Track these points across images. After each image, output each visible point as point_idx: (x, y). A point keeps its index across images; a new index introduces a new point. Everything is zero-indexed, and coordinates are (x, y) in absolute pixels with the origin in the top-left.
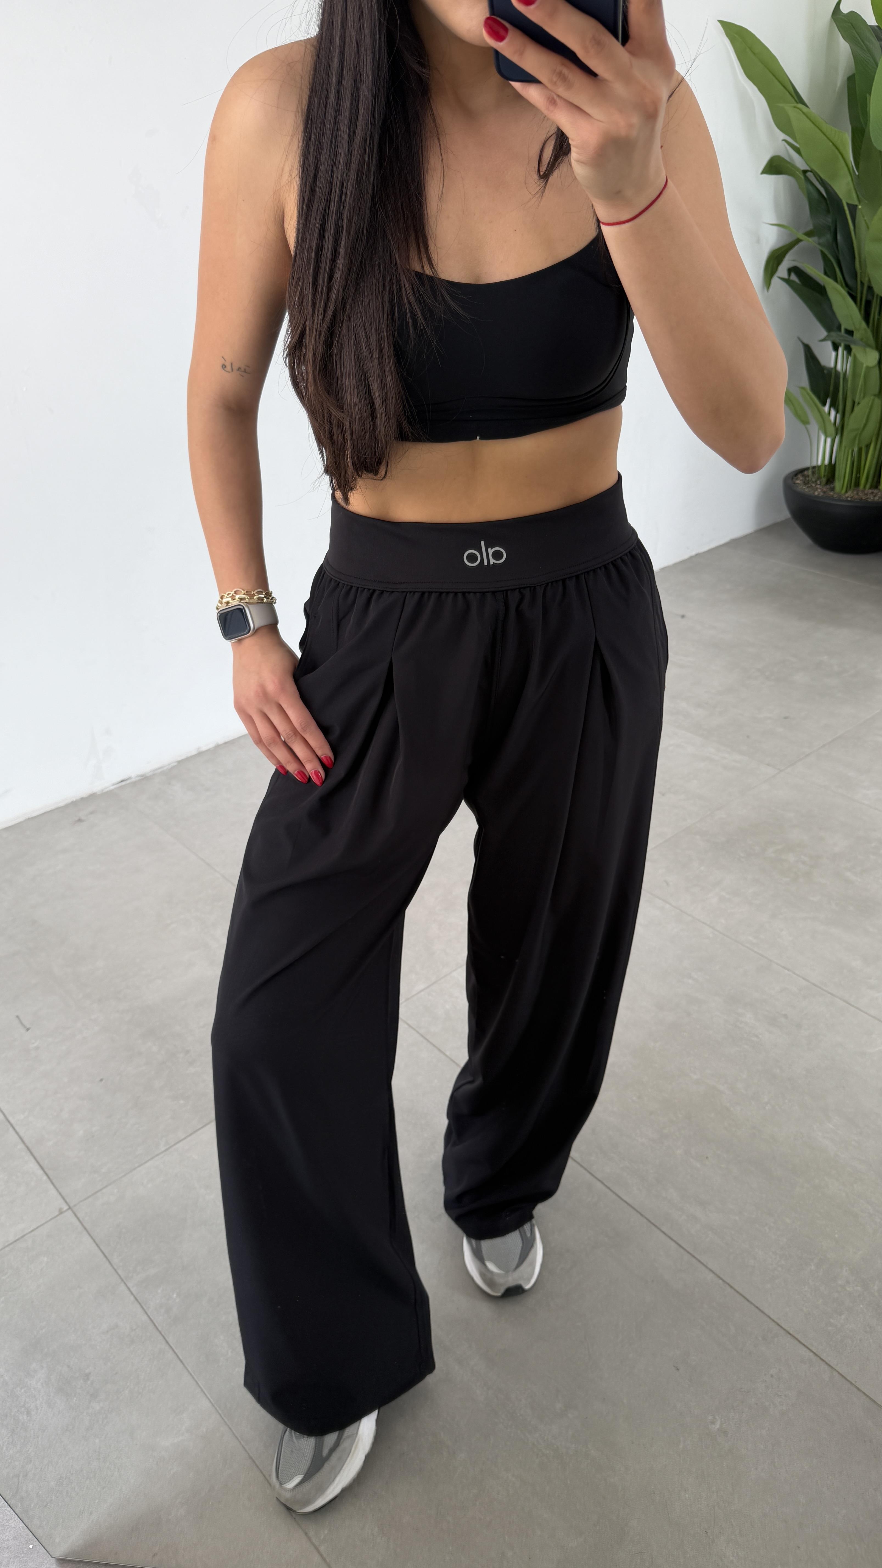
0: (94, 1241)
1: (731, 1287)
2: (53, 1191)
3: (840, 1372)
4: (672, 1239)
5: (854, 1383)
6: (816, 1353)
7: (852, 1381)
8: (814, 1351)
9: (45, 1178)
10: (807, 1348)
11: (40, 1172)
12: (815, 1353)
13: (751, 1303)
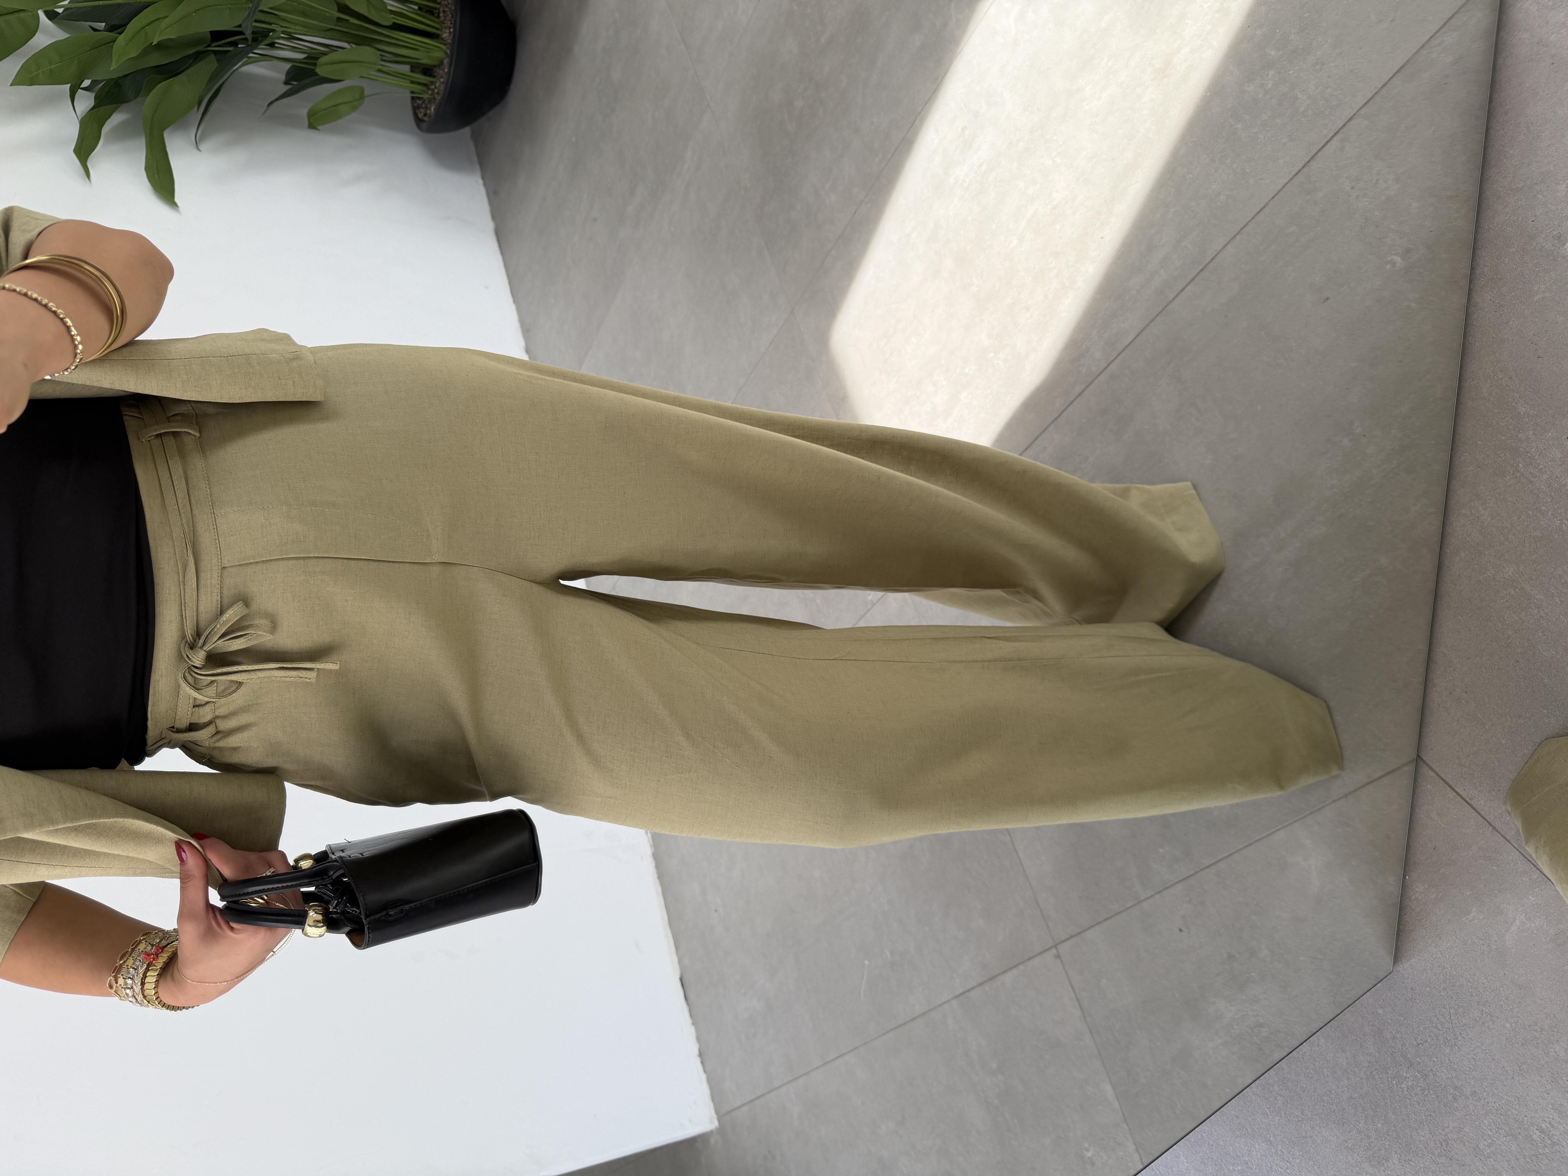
0: (1092, 926)
1: (1246, 225)
2: (1036, 961)
3: (1361, 105)
4: (1183, 289)
5: (1376, 90)
6: (1335, 132)
7: (1374, 92)
8: (1332, 135)
9: (1021, 967)
10: (1328, 142)
11: (1015, 972)
12: (1335, 134)
13: (1267, 204)
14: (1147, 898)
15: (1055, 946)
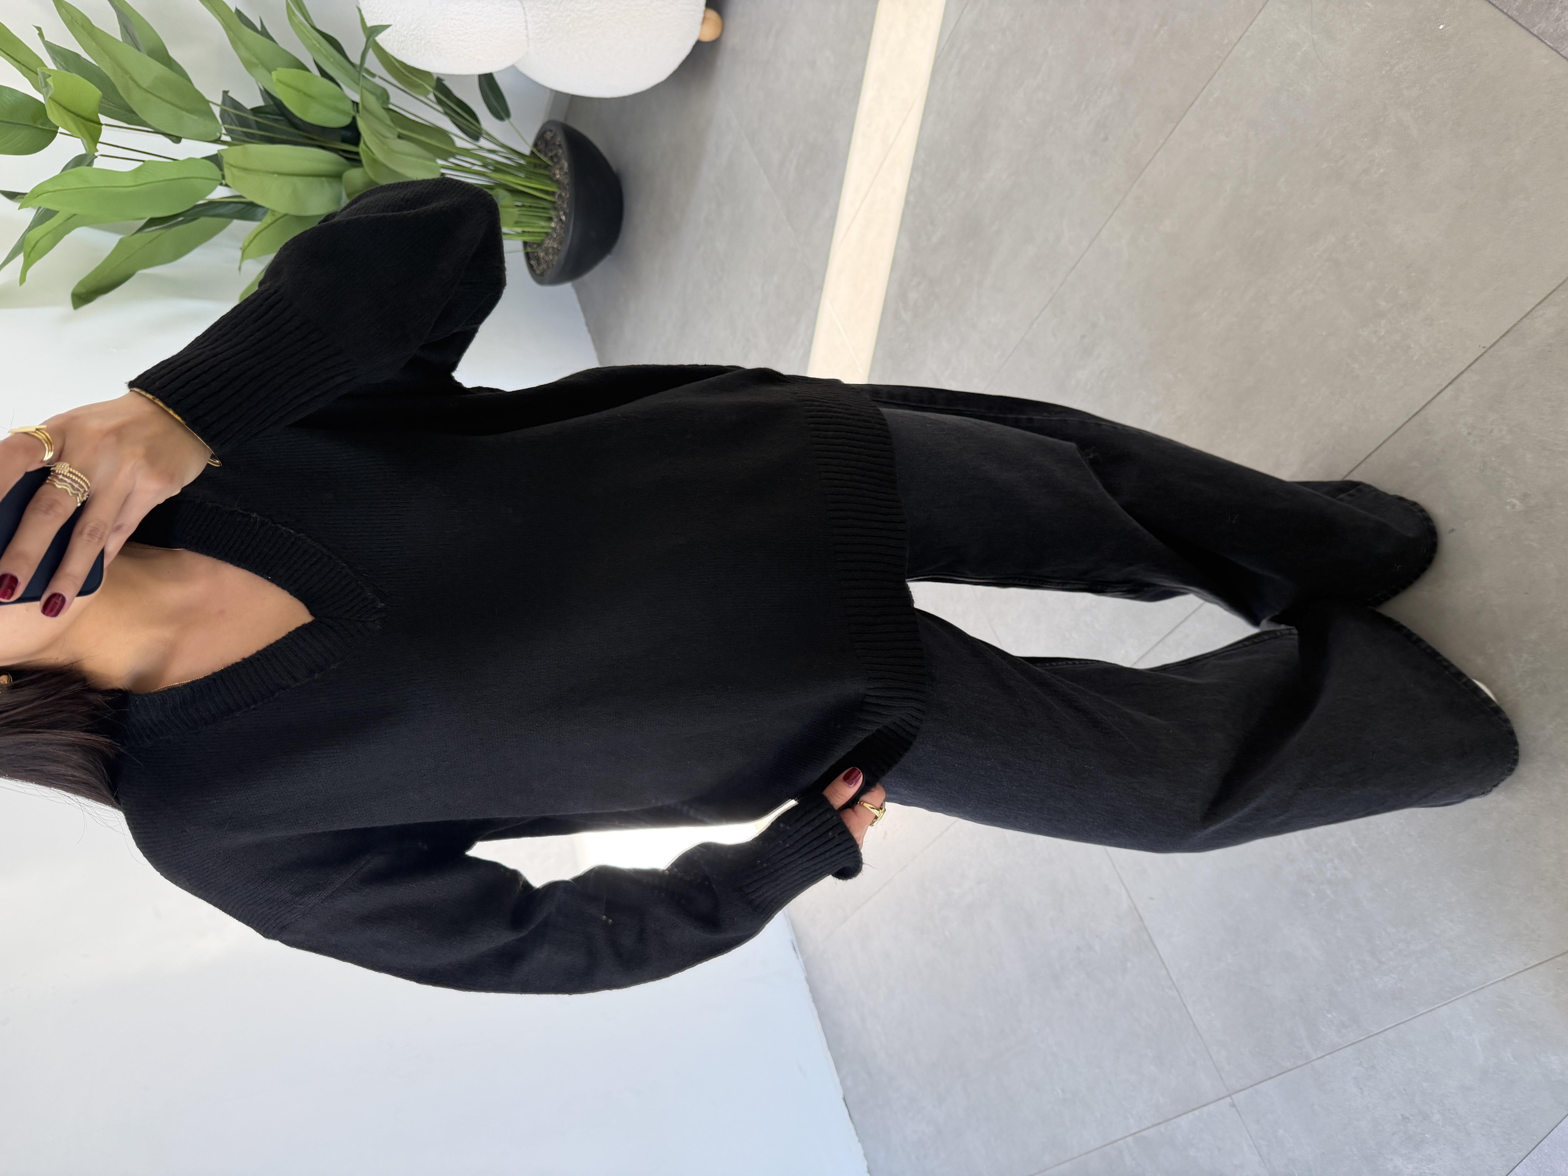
0: (1266, 1080)
2: (1212, 1107)
3: (1472, 362)
6: (1451, 380)
7: (1483, 351)
9: (1196, 1112)
10: (1444, 389)
11: (1190, 1116)
12: (1450, 384)
13: (1388, 439)
14: (1319, 1058)
15: (1230, 1096)
